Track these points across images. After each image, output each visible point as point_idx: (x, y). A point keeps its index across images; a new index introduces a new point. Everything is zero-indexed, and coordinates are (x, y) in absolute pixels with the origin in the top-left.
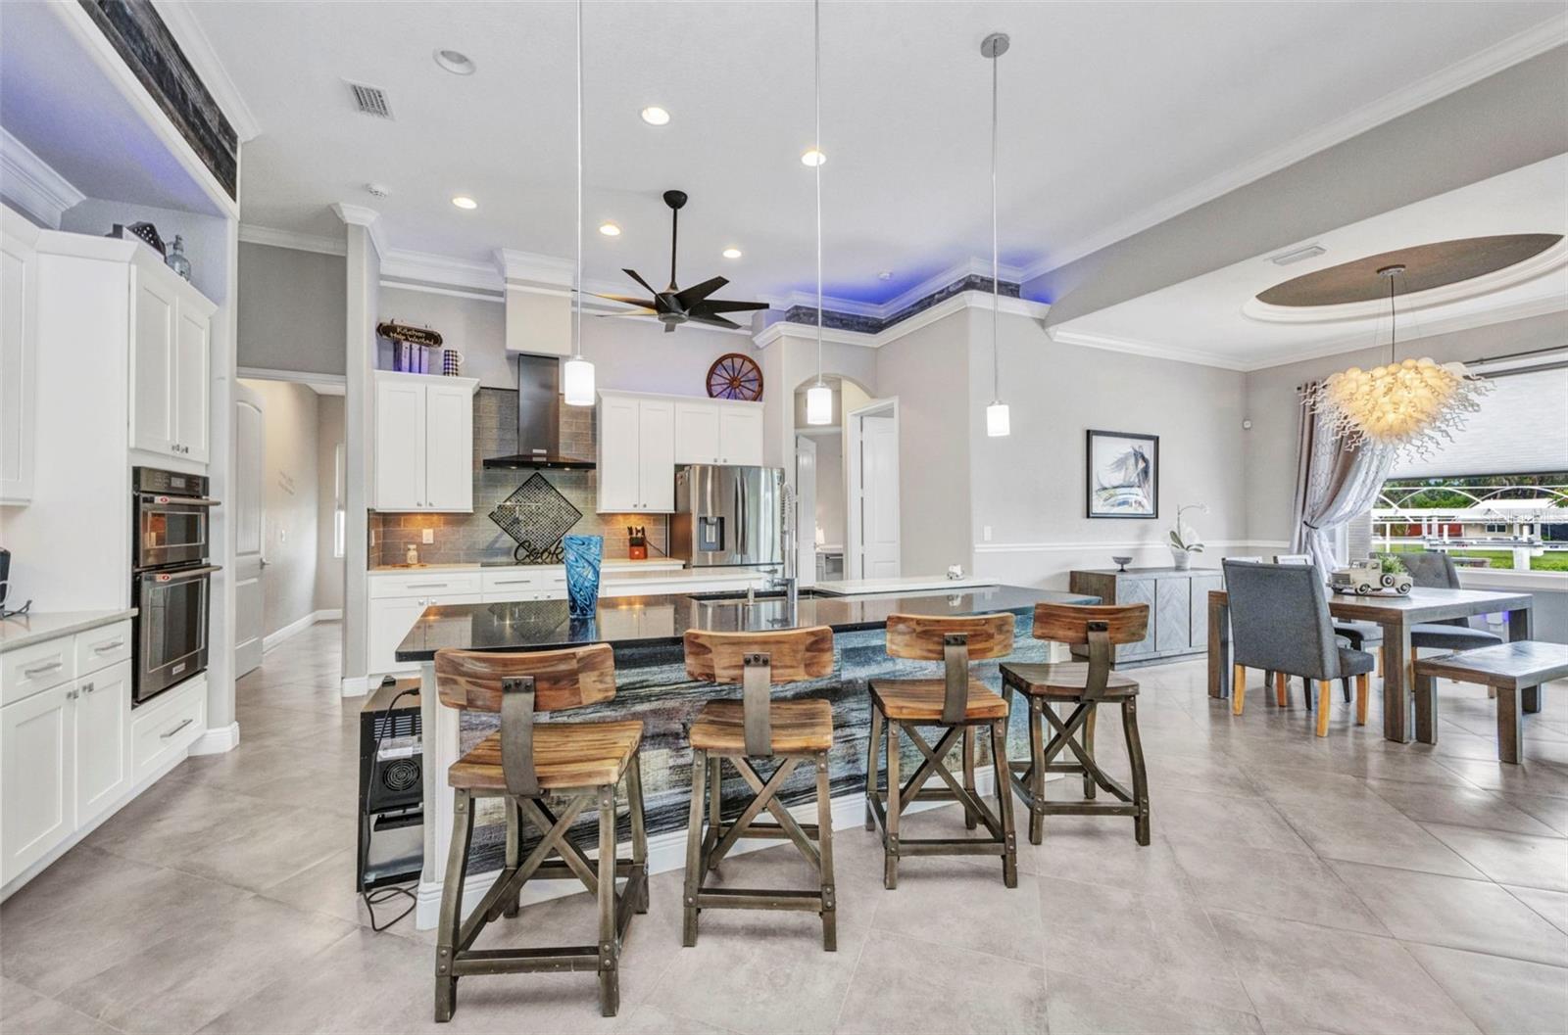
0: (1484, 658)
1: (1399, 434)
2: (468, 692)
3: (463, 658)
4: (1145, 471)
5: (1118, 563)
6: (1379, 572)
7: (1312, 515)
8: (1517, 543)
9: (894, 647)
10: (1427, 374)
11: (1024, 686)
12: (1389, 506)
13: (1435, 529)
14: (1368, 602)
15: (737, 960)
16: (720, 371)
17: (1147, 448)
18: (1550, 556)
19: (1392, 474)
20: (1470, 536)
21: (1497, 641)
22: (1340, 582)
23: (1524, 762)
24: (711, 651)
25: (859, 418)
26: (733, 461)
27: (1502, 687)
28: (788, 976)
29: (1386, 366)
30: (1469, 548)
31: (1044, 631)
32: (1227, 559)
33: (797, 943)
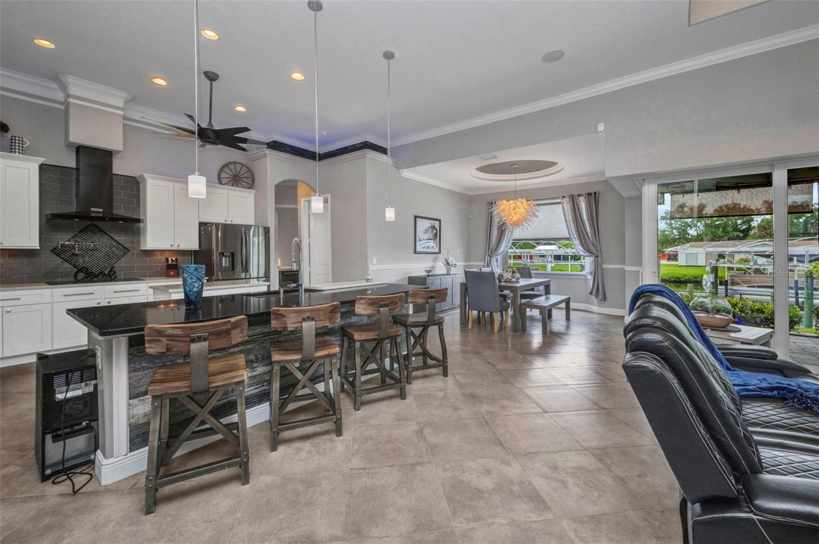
0: (539, 301)
1: (517, 224)
2: (167, 345)
3: (166, 328)
4: (436, 234)
5: (427, 272)
6: (511, 273)
7: (491, 252)
8: (548, 262)
9: (359, 310)
10: (524, 204)
11: (404, 322)
12: (513, 248)
13: (526, 257)
14: (508, 284)
15: (300, 450)
16: (226, 170)
17: (437, 224)
18: (556, 266)
19: (515, 238)
20: (535, 259)
21: (542, 296)
22: (501, 276)
23: (548, 333)
24: (285, 317)
25: (308, 202)
26: (236, 221)
27: (542, 309)
28: (325, 449)
29: (513, 200)
30: (535, 264)
31: (413, 300)
32: (466, 270)
33: (324, 437)
